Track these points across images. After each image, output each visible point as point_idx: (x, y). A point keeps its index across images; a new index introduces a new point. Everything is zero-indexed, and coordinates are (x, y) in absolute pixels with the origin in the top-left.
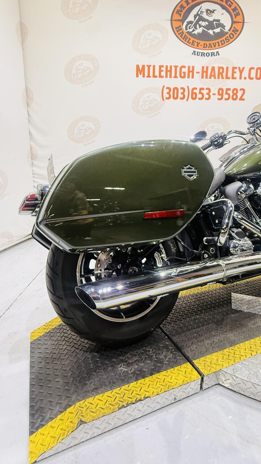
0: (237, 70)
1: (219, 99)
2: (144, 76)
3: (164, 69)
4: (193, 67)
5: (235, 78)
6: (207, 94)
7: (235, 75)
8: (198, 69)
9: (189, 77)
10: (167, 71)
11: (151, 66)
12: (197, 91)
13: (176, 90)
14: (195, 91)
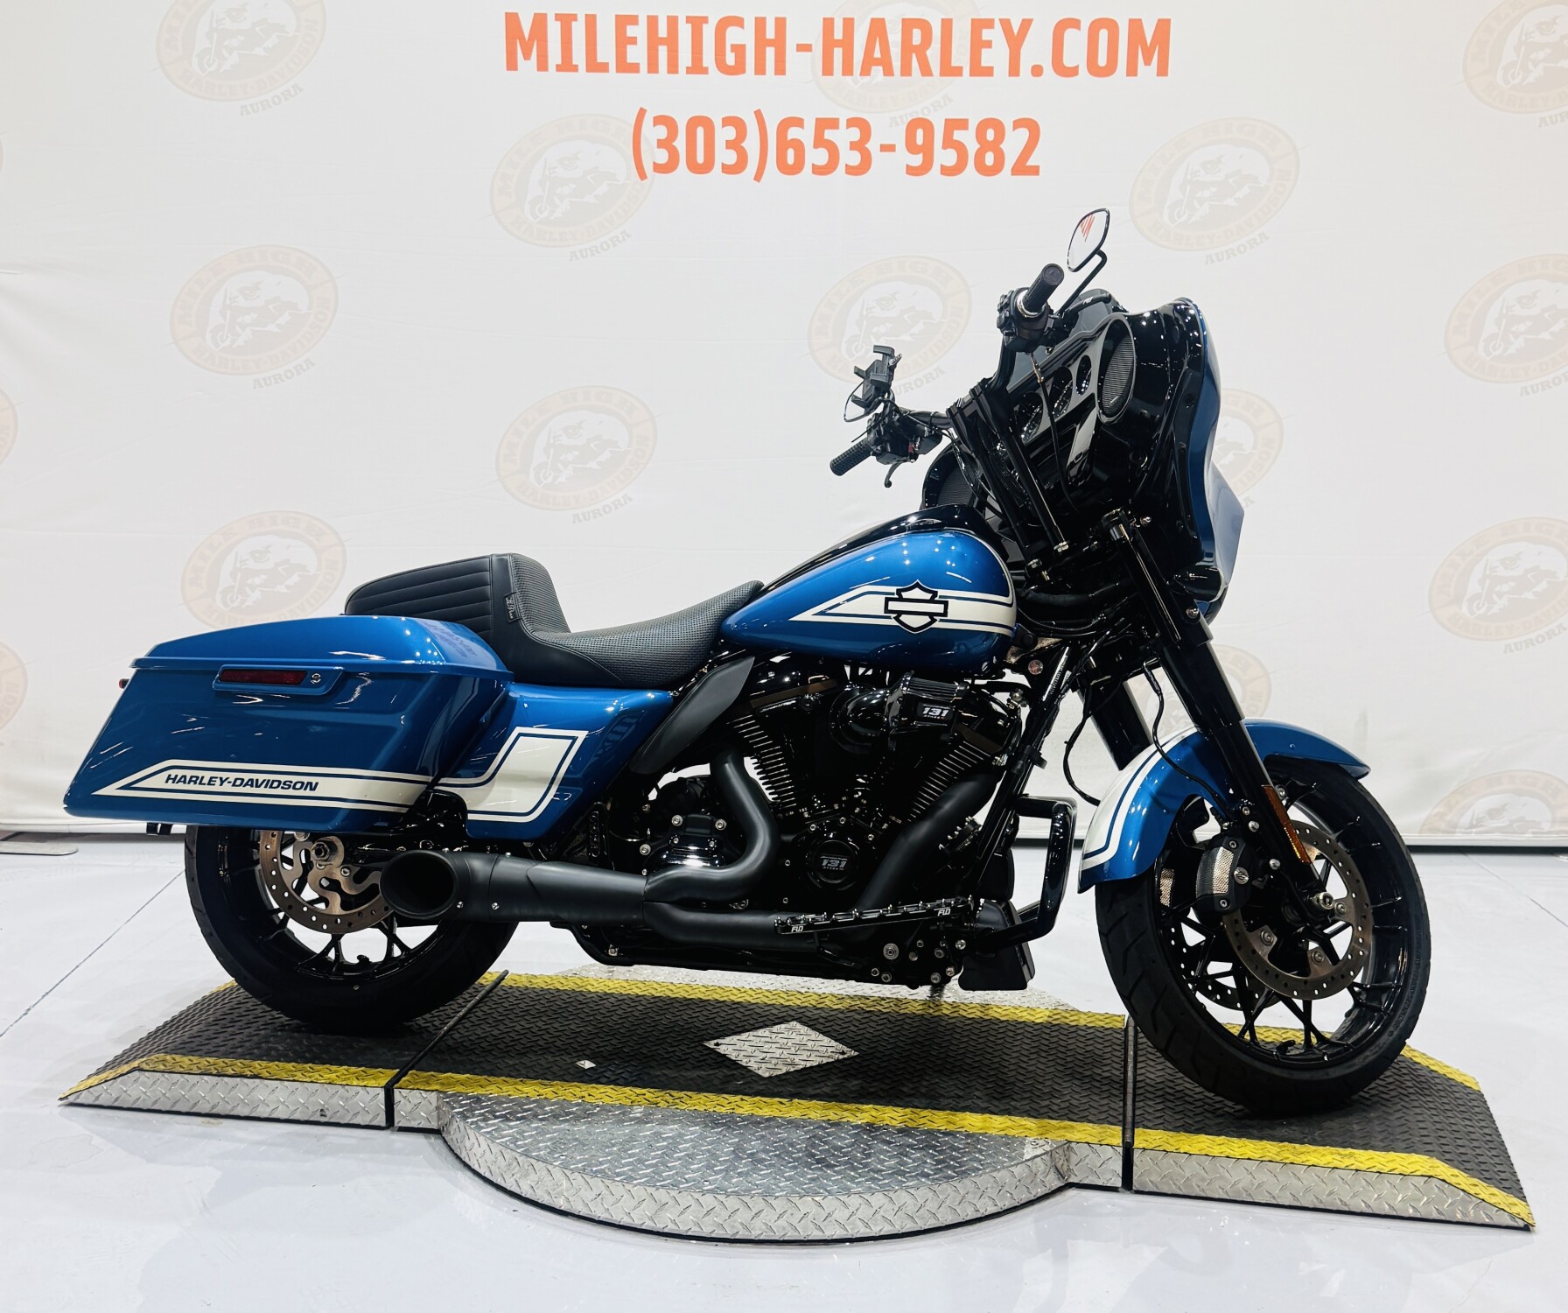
0: (995, 35)
1: (911, 171)
2: (542, 65)
3: (639, 31)
4: (781, 23)
5: (989, 72)
6: (851, 149)
7: (987, 58)
8: (802, 29)
9: (760, 69)
10: (653, 42)
11: (574, 17)
12: (806, 135)
13: (700, 132)
14: (793, 133)
